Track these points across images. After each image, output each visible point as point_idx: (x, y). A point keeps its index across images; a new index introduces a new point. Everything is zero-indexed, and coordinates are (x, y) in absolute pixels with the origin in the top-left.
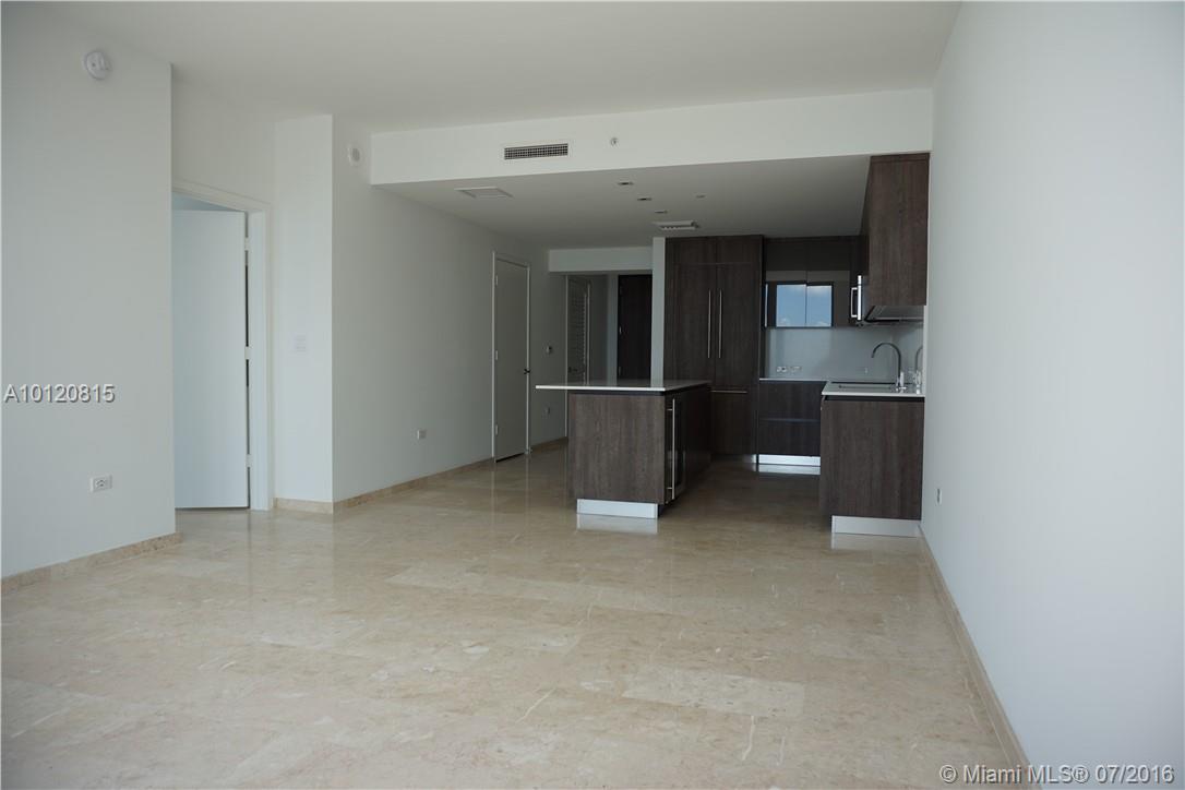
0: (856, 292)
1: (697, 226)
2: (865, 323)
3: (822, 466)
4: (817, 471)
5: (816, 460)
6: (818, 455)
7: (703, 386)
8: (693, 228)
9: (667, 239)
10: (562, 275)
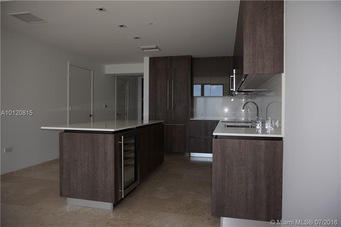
0: (233, 78)
1: (160, 50)
2: (237, 93)
3: (213, 158)
4: (211, 160)
5: (210, 155)
6: (211, 153)
7: (161, 123)
8: (158, 50)
9: (150, 58)
10: (113, 76)
